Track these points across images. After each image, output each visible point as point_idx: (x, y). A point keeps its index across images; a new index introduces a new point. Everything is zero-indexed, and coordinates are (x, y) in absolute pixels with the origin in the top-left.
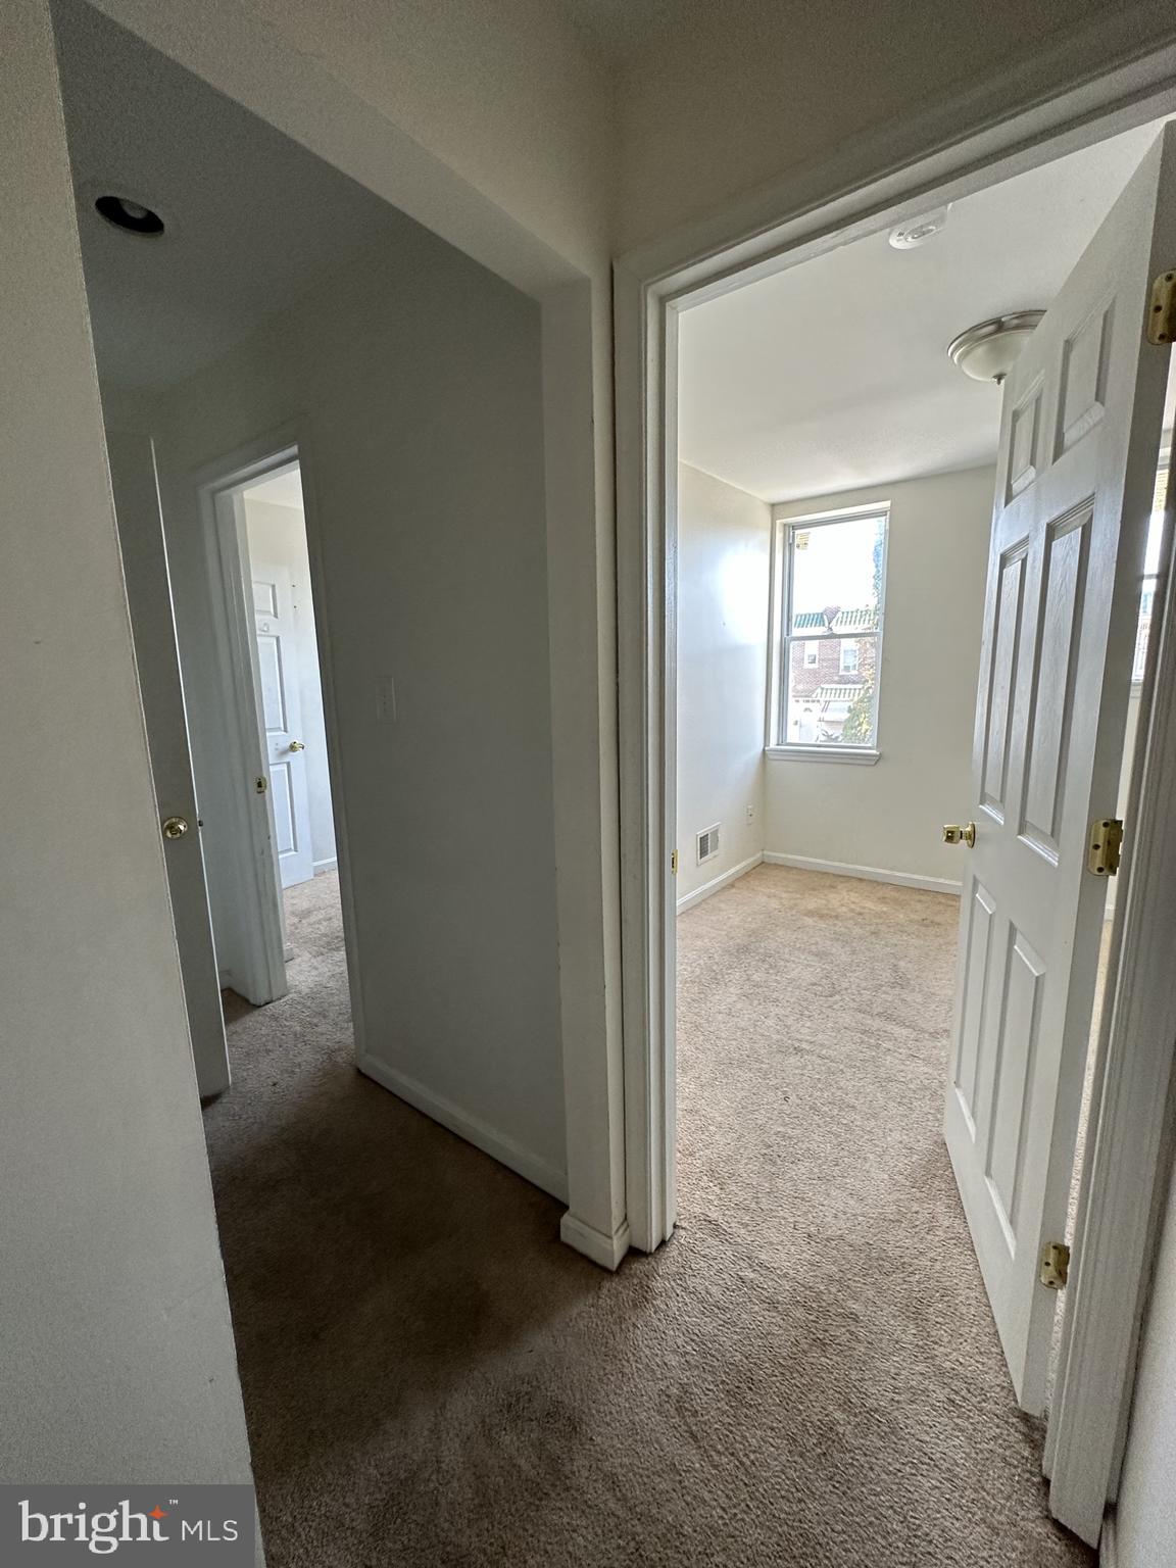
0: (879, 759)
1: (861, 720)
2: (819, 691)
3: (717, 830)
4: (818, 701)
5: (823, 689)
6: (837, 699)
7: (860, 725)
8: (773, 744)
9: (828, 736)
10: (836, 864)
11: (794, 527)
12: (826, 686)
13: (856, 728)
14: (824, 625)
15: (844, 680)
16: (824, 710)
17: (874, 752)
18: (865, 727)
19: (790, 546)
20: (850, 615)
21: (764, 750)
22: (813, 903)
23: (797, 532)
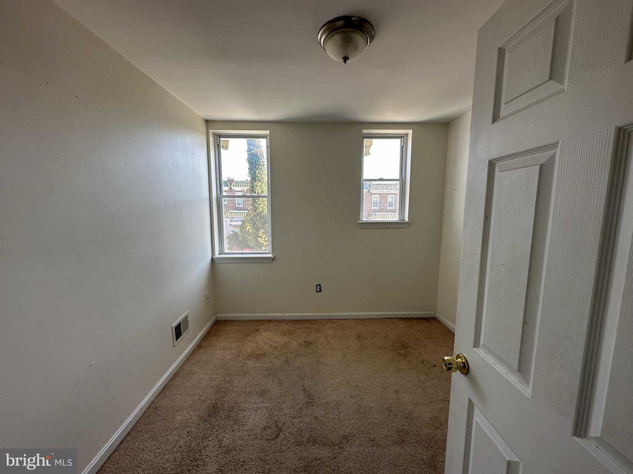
0: (273, 259)
1: (247, 225)
2: (228, 213)
3: (187, 317)
4: (228, 217)
5: (230, 212)
6: (236, 216)
7: (246, 227)
8: (217, 255)
9: (234, 232)
10: (256, 315)
11: (220, 136)
12: (231, 211)
13: (245, 228)
14: (228, 186)
15: (238, 209)
16: (231, 221)
17: (270, 255)
18: (248, 227)
19: (218, 147)
20: (238, 183)
21: (212, 259)
22: (249, 347)
23: (221, 139)
